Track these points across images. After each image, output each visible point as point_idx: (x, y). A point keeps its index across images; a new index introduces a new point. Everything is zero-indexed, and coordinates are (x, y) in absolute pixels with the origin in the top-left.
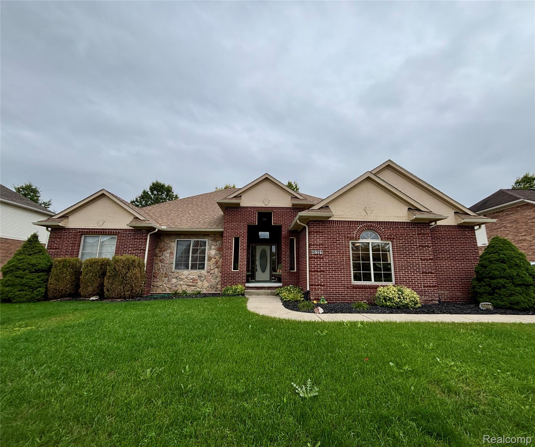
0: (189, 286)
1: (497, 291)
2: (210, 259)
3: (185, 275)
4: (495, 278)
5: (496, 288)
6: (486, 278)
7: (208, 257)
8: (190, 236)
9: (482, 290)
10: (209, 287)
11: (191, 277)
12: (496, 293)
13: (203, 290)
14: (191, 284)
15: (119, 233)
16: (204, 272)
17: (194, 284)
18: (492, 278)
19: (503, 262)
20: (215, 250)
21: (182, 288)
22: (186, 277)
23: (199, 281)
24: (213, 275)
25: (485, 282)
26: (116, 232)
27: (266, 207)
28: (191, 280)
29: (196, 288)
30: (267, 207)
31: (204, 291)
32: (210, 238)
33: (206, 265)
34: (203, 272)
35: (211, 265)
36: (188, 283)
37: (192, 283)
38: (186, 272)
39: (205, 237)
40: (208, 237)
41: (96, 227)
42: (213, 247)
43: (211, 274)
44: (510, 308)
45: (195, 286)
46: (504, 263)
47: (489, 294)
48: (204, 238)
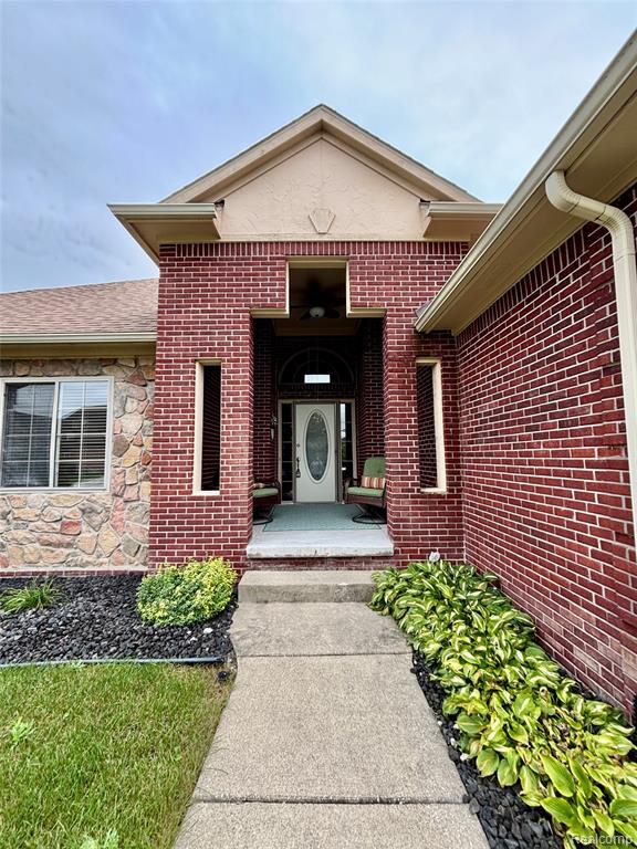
0: (50, 544)
2: (121, 448)
3: (35, 507)
7: (116, 443)
8: (51, 367)
10: (121, 548)
11: (57, 513)
13: (101, 560)
14: (56, 538)
17: (68, 539)
20: (139, 416)
21: (24, 554)
22: (38, 512)
23: (84, 527)
24: (135, 504)
27: (320, 243)
28: (54, 525)
29: (75, 555)
30: (326, 243)
31: (102, 564)
32: (120, 374)
33: (108, 471)
34: (98, 494)
35: (128, 470)
36: (45, 537)
37: (59, 536)
38: (36, 496)
39: (105, 370)
40: (115, 368)
42: (131, 405)
43: (126, 502)
45: (69, 545)
48: (102, 374)
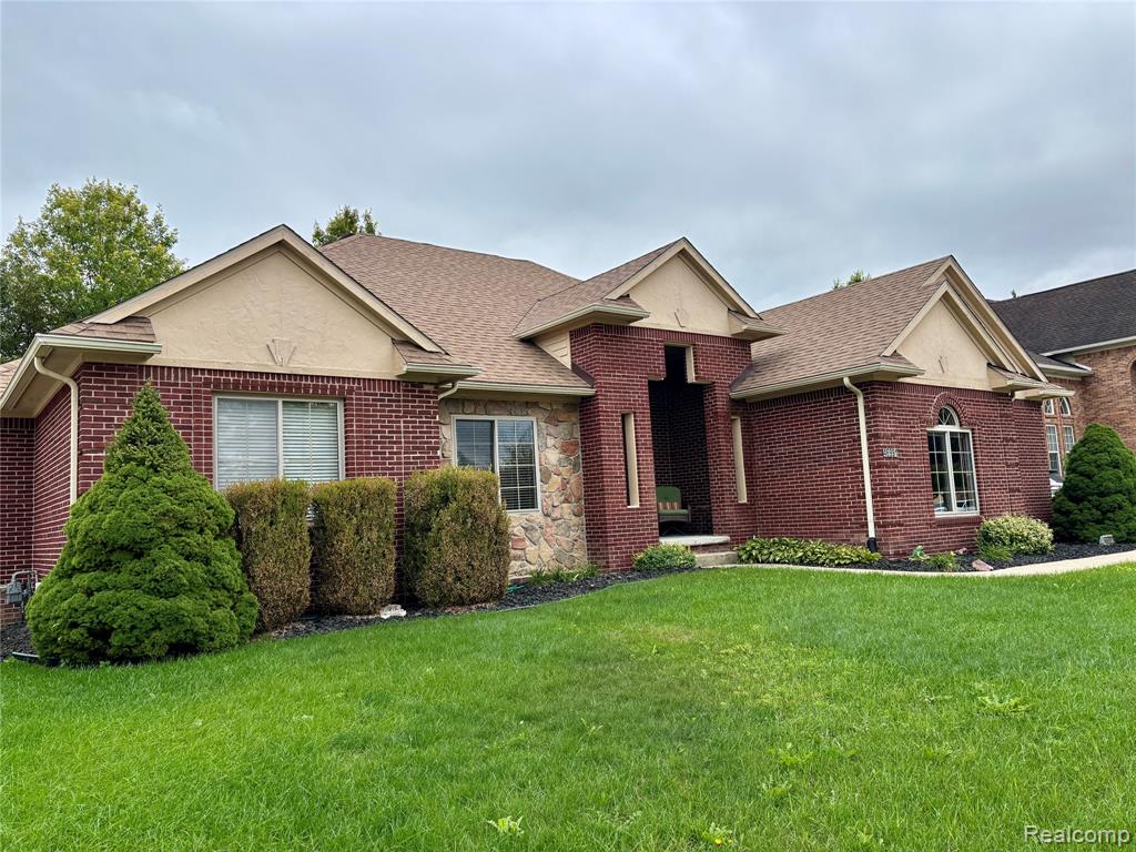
1: (1109, 515)
2: (546, 479)
4: (1109, 494)
5: (1109, 511)
6: (1093, 494)
7: (542, 472)
8: (491, 408)
9: (1086, 515)
10: (555, 557)
12: (1109, 519)
13: (542, 568)
15: (351, 391)
16: (535, 515)
17: (519, 552)
18: (1102, 495)
19: (1116, 466)
20: (557, 451)
23: (528, 542)
24: (560, 522)
25: (1089, 501)
26: (342, 388)
29: (524, 565)
32: (540, 415)
33: (539, 496)
35: (553, 494)
39: (529, 412)
40: (537, 411)
41: (267, 366)
42: (551, 442)
43: (554, 520)
44: (1126, 542)
45: (520, 557)
46: (1118, 468)
47: (1098, 522)
48: (527, 415)
